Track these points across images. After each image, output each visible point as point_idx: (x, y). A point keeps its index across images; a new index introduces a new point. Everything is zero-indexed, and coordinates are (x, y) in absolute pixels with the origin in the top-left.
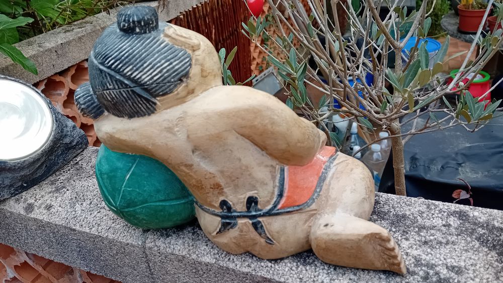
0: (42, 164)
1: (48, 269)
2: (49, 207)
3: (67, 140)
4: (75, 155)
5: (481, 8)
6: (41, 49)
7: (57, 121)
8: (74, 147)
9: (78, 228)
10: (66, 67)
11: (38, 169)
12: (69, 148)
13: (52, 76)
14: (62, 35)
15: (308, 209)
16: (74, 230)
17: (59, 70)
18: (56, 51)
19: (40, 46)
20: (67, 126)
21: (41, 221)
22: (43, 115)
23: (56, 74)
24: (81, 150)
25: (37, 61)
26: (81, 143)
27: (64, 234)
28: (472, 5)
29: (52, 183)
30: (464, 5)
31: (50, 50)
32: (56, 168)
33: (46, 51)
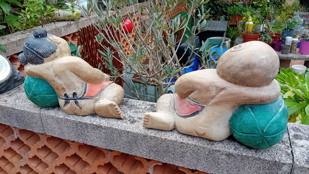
0: (5, 86)
1: (3, 133)
2: (6, 101)
3: (16, 78)
4: (18, 84)
5: (255, 34)
6: (9, 42)
7: (12, 69)
8: (18, 81)
9: (16, 108)
10: (20, 51)
11: (3, 87)
12: (16, 81)
13: (13, 55)
14: (20, 35)
15: (95, 98)
16: (15, 109)
17: (17, 52)
18: (16, 43)
19: (8, 40)
20: (16, 72)
21: (2, 106)
22: (7, 66)
23: (15, 54)
24: (21, 83)
25: (6, 47)
26: (22, 80)
27: (11, 111)
28: (250, 32)
29: (8, 94)
30: (246, 32)
31: (13, 42)
32: (10, 88)
33: (11, 42)
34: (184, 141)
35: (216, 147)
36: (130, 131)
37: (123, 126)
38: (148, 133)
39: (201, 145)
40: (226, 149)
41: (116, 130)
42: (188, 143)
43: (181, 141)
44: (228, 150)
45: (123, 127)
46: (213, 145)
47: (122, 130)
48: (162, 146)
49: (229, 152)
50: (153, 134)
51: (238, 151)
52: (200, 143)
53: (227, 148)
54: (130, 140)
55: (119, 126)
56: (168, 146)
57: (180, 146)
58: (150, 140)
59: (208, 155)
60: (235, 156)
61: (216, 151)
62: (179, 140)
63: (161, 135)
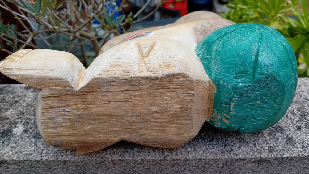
34: (180, 156)
35: (238, 155)
36: (67, 159)
37: (50, 152)
38: (107, 156)
39: (211, 157)
40: (256, 153)
41: (38, 162)
42: (187, 157)
43: (174, 157)
44: (260, 155)
45: (51, 155)
46: (232, 153)
47: (50, 161)
48: (138, 170)
49: (261, 158)
50: (117, 156)
51: (275, 154)
52: (208, 154)
53: (257, 151)
54: (72, 172)
55: (43, 155)
56: (149, 169)
57: (172, 165)
58: (112, 165)
59: (222, 167)
60: (270, 162)
61: (237, 160)
62: (170, 157)
63: (132, 155)
